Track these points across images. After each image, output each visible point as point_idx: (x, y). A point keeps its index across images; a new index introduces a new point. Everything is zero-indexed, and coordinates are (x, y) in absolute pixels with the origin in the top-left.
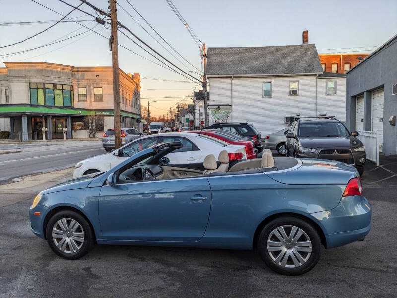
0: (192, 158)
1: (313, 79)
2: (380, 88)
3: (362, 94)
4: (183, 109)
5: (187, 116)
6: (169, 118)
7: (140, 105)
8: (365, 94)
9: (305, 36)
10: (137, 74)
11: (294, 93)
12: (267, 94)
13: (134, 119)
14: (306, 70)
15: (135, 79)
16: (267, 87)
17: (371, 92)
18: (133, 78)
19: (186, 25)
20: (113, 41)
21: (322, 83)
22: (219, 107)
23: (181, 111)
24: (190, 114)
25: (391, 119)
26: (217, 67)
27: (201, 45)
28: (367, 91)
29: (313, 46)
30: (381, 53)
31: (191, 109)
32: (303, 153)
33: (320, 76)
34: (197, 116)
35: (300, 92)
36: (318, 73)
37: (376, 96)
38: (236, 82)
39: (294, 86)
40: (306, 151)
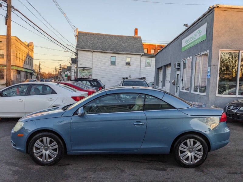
0: (51, 99)
1: (139, 57)
2: (169, 65)
3: (162, 67)
4: (64, 69)
5: (66, 73)
6: (55, 74)
7: (32, 64)
8: (163, 67)
9: (136, 31)
10: (32, 43)
11: (128, 64)
12: (113, 63)
13: (28, 72)
14: (135, 51)
15: (30, 46)
16: (113, 59)
17: (166, 66)
18: (28, 46)
19: (65, 15)
20: (8, 18)
21: (144, 59)
22: (84, 69)
23: (63, 70)
24: (68, 72)
25: (173, 81)
26: (83, 44)
27: (75, 29)
28: (164, 66)
29: (140, 38)
30: (171, 46)
31: (69, 69)
32: (123, 98)
33: (143, 55)
34: (73, 74)
35: (132, 64)
36: (142, 54)
37: (168, 68)
38: (95, 54)
39: (128, 60)
40: (125, 97)
